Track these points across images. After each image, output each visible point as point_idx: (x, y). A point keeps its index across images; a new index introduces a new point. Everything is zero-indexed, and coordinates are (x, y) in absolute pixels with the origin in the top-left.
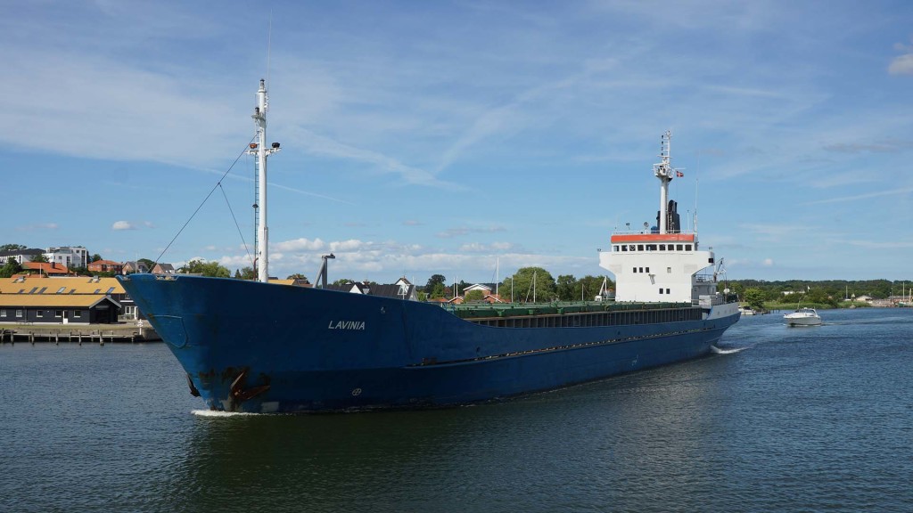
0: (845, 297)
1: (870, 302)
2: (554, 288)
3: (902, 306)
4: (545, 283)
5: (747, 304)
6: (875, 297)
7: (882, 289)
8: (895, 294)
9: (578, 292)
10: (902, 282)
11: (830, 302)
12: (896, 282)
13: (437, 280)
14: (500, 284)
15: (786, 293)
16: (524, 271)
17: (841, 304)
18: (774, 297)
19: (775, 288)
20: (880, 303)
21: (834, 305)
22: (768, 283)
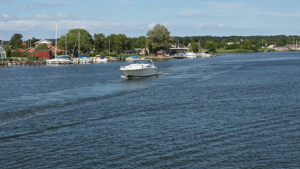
0: (262, 46)
1: (276, 48)
2: (92, 42)
3: (292, 51)
4: (86, 39)
5: (207, 50)
6: (279, 45)
7: (282, 41)
8: (289, 44)
9: (106, 44)
10: (293, 36)
11: (254, 49)
12: (290, 36)
13: (17, 37)
14: (58, 40)
15: (229, 44)
16: (73, 31)
17: (260, 50)
18: (222, 46)
19: (223, 40)
20: (281, 49)
21: (255, 50)
22: (219, 38)
